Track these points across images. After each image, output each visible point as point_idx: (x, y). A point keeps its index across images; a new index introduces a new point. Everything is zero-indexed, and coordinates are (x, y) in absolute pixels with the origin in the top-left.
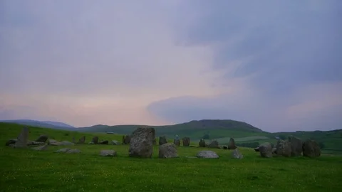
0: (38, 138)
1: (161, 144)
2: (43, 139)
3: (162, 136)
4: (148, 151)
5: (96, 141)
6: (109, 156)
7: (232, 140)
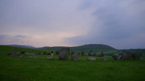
0: (21, 52)
1: (72, 54)
2: (23, 53)
3: (72, 51)
4: (67, 57)
5: (45, 53)
6: (50, 59)
7: (102, 53)
